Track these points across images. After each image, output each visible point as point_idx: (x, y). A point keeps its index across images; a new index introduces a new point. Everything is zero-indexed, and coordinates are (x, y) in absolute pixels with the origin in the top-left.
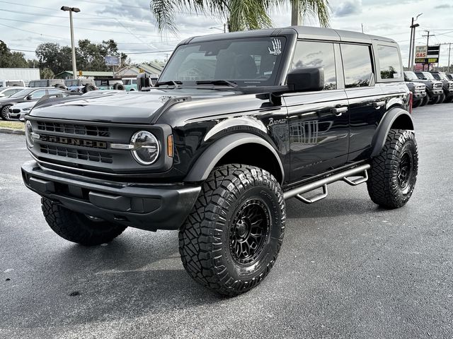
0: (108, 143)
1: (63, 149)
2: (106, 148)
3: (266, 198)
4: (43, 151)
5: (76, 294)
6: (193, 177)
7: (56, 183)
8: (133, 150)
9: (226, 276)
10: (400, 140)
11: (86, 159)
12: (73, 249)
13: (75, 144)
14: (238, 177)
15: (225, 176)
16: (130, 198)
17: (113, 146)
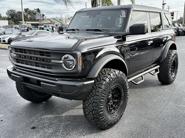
0: (50, 60)
2: (49, 62)
3: (121, 84)
4: (17, 62)
5: (34, 128)
6: (90, 76)
7: (24, 77)
8: (62, 63)
9: (105, 121)
10: (172, 55)
11: (39, 66)
12: (30, 105)
13: (34, 60)
14: (110, 75)
15: (104, 75)
16: (60, 86)
17: (52, 61)
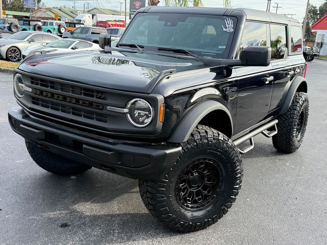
0: (104, 106)
1: (57, 104)
2: (102, 110)
4: (33, 103)
6: (175, 139)
7: (46, 132)
8: (127, 113)
10: (301, 103)
11: (80, 115)
13: (70, 102)
16: (120, 154)
17: (108, 108)
